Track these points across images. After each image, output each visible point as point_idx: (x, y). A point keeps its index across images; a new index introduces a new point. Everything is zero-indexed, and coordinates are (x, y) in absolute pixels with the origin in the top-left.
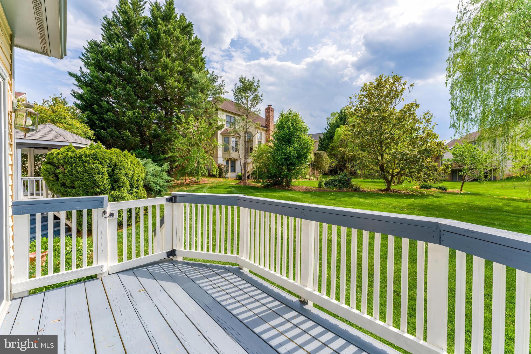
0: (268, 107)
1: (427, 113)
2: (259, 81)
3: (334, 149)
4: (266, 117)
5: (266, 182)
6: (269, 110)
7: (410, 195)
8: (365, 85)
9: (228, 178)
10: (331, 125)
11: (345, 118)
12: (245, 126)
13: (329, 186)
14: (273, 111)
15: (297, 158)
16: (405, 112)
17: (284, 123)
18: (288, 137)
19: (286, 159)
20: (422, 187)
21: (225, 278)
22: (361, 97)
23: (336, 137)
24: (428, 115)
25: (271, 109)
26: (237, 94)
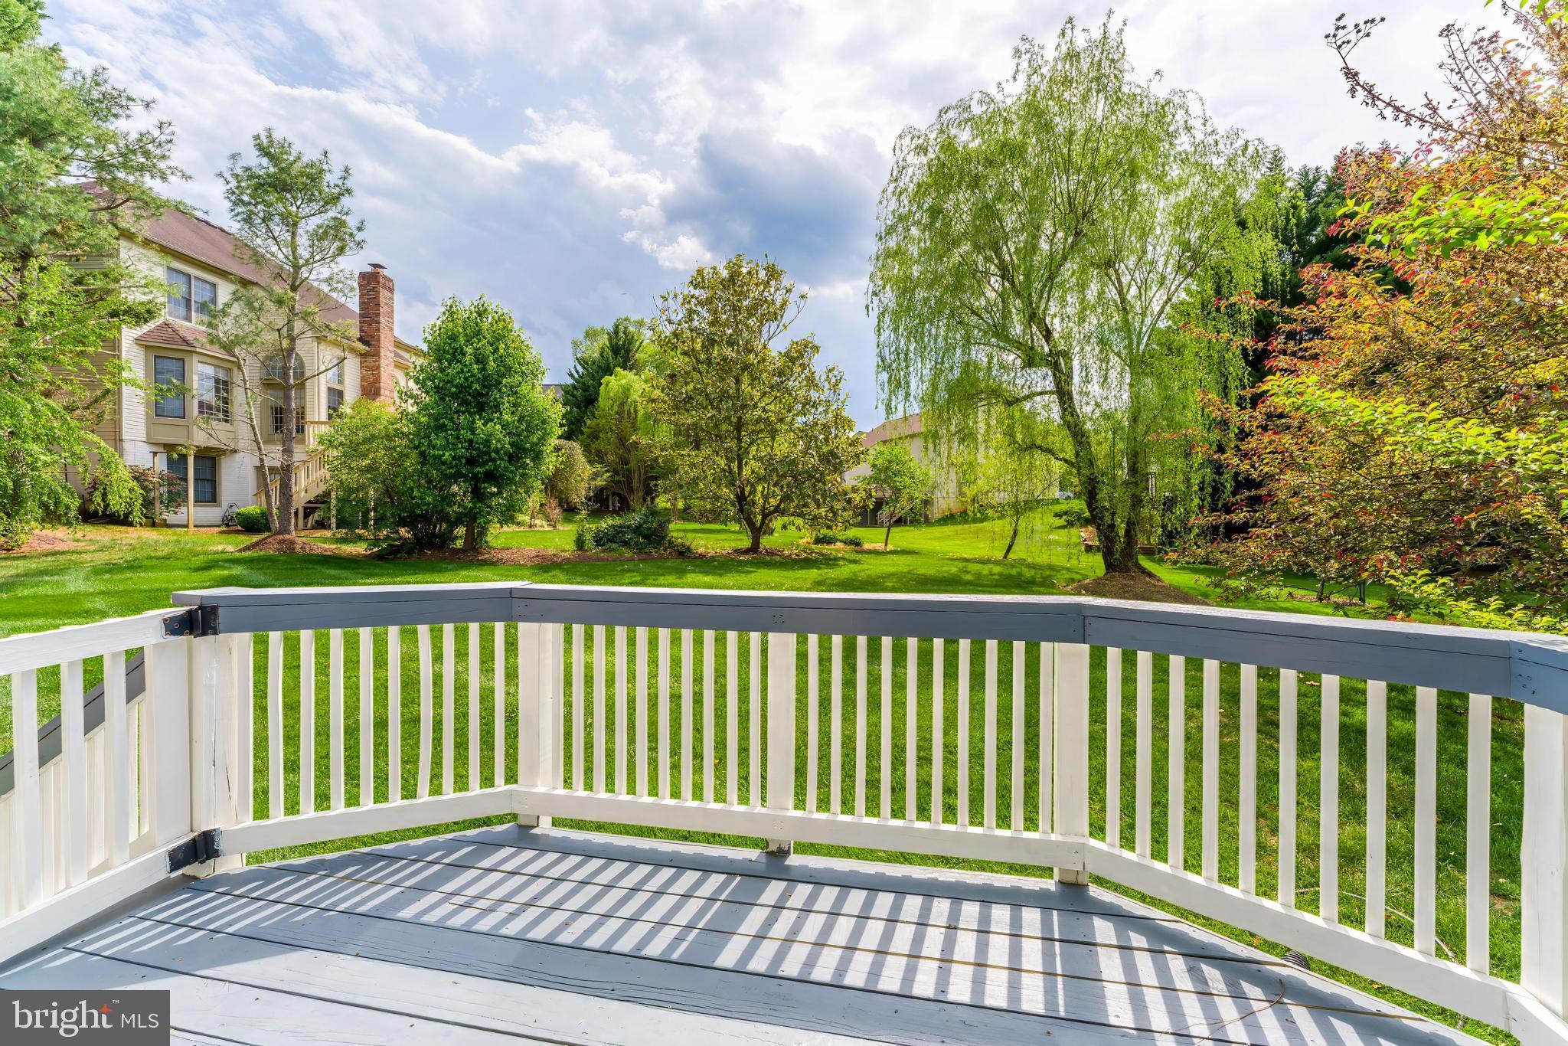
0: (369, 269)
1: (833, 369)
2: (347, 170)
3: (597, 438)
4: (363, 305)
5: (387, 538)
6: (372, 283)
7: (801, 560)
8: (700, 272)
9: (186, 526)
10: (587, 363)
11: (628, 351)
12: (285, 329)
13: (610, 544)
14: (391, 290)
15: (513, 458)
16: (793, 360)
17: (462, 340)
18: (476, 386)
19: (471, 462)
20: (818, 541)
21: (501, 868)
22: (689, 302)
23: (602, 402)
24: (836, 372)
25: (382, 280)
26: (246, 198)
